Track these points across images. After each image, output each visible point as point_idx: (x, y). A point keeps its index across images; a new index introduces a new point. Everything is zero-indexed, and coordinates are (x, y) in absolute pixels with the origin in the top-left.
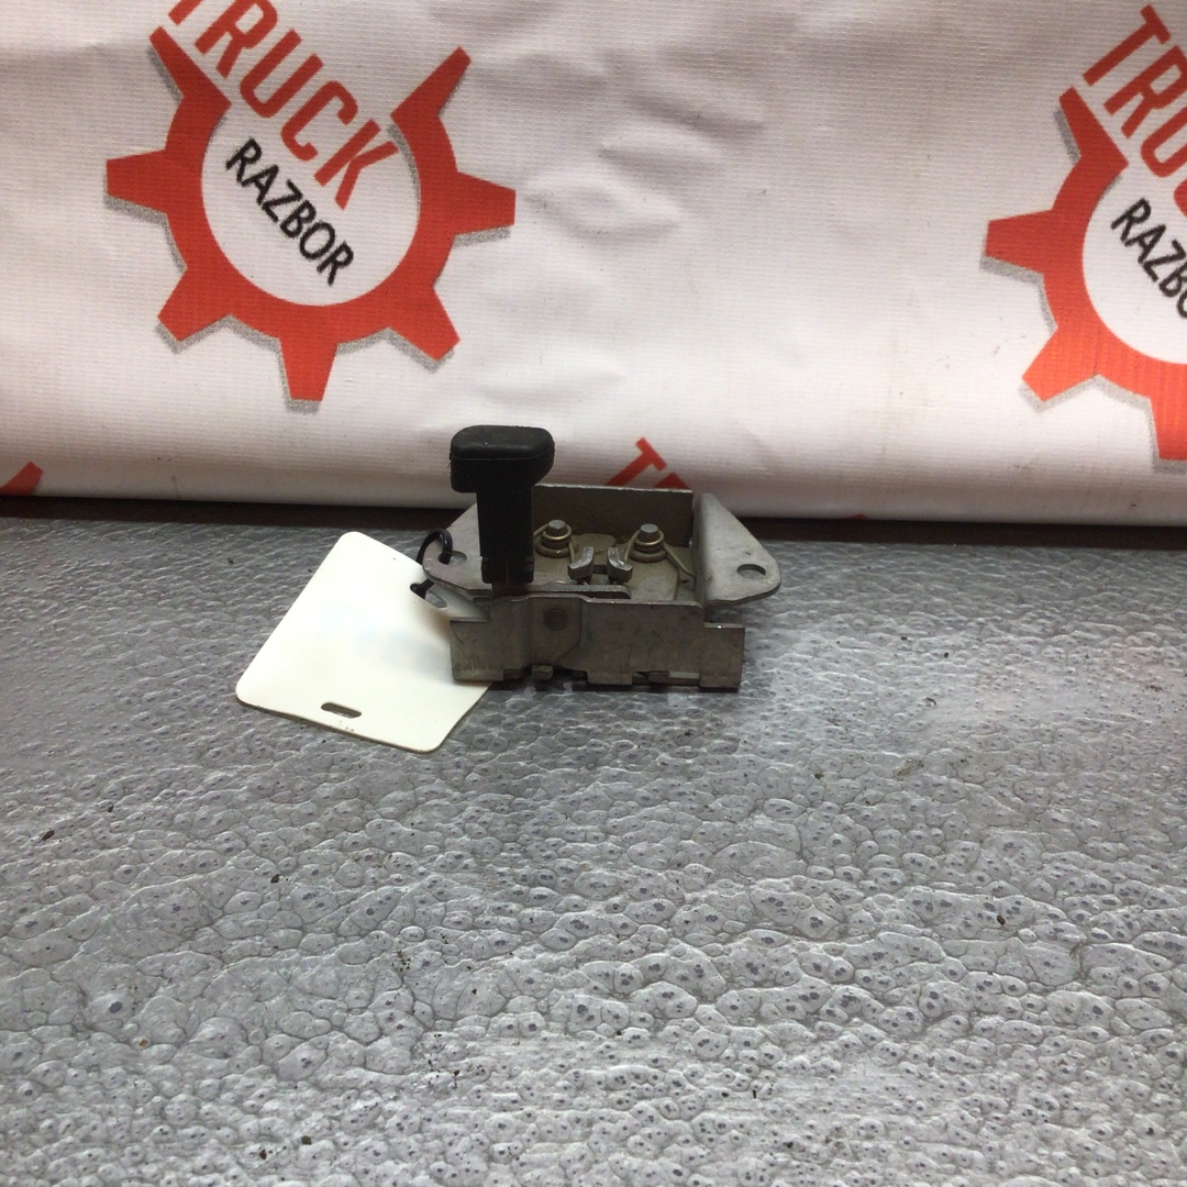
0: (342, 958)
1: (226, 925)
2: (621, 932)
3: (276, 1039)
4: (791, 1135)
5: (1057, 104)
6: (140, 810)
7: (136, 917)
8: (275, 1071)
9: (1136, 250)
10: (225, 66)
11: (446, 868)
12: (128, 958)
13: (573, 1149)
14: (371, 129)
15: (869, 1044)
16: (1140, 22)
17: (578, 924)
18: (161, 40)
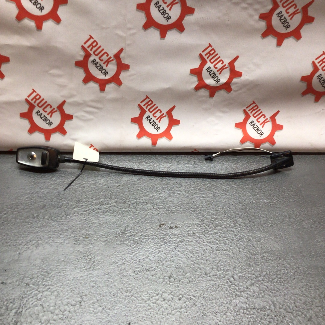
0: (59, 210)
1: (46, 207)
2: (86, 206)
3: (53, 218)
4: (100, 223)
5: (138, 105)
6: (35, 195)
7: (37, 207)
8: (53, 221)
9: (149, 121)
10: (35, 102)
11: (69, 200)
12: (37, 211)
13: (81, 225)
14: (54, 109)
15: (108, 215)
16: (146, 97)
17: (82, 205)
18: (26, 100)
